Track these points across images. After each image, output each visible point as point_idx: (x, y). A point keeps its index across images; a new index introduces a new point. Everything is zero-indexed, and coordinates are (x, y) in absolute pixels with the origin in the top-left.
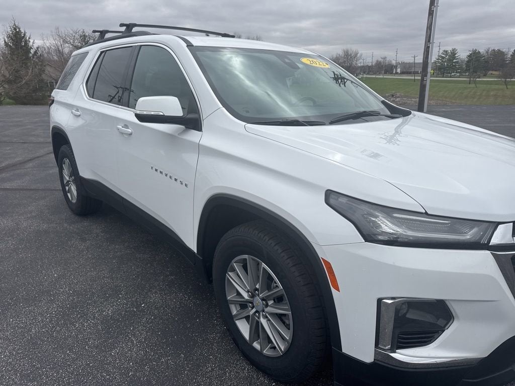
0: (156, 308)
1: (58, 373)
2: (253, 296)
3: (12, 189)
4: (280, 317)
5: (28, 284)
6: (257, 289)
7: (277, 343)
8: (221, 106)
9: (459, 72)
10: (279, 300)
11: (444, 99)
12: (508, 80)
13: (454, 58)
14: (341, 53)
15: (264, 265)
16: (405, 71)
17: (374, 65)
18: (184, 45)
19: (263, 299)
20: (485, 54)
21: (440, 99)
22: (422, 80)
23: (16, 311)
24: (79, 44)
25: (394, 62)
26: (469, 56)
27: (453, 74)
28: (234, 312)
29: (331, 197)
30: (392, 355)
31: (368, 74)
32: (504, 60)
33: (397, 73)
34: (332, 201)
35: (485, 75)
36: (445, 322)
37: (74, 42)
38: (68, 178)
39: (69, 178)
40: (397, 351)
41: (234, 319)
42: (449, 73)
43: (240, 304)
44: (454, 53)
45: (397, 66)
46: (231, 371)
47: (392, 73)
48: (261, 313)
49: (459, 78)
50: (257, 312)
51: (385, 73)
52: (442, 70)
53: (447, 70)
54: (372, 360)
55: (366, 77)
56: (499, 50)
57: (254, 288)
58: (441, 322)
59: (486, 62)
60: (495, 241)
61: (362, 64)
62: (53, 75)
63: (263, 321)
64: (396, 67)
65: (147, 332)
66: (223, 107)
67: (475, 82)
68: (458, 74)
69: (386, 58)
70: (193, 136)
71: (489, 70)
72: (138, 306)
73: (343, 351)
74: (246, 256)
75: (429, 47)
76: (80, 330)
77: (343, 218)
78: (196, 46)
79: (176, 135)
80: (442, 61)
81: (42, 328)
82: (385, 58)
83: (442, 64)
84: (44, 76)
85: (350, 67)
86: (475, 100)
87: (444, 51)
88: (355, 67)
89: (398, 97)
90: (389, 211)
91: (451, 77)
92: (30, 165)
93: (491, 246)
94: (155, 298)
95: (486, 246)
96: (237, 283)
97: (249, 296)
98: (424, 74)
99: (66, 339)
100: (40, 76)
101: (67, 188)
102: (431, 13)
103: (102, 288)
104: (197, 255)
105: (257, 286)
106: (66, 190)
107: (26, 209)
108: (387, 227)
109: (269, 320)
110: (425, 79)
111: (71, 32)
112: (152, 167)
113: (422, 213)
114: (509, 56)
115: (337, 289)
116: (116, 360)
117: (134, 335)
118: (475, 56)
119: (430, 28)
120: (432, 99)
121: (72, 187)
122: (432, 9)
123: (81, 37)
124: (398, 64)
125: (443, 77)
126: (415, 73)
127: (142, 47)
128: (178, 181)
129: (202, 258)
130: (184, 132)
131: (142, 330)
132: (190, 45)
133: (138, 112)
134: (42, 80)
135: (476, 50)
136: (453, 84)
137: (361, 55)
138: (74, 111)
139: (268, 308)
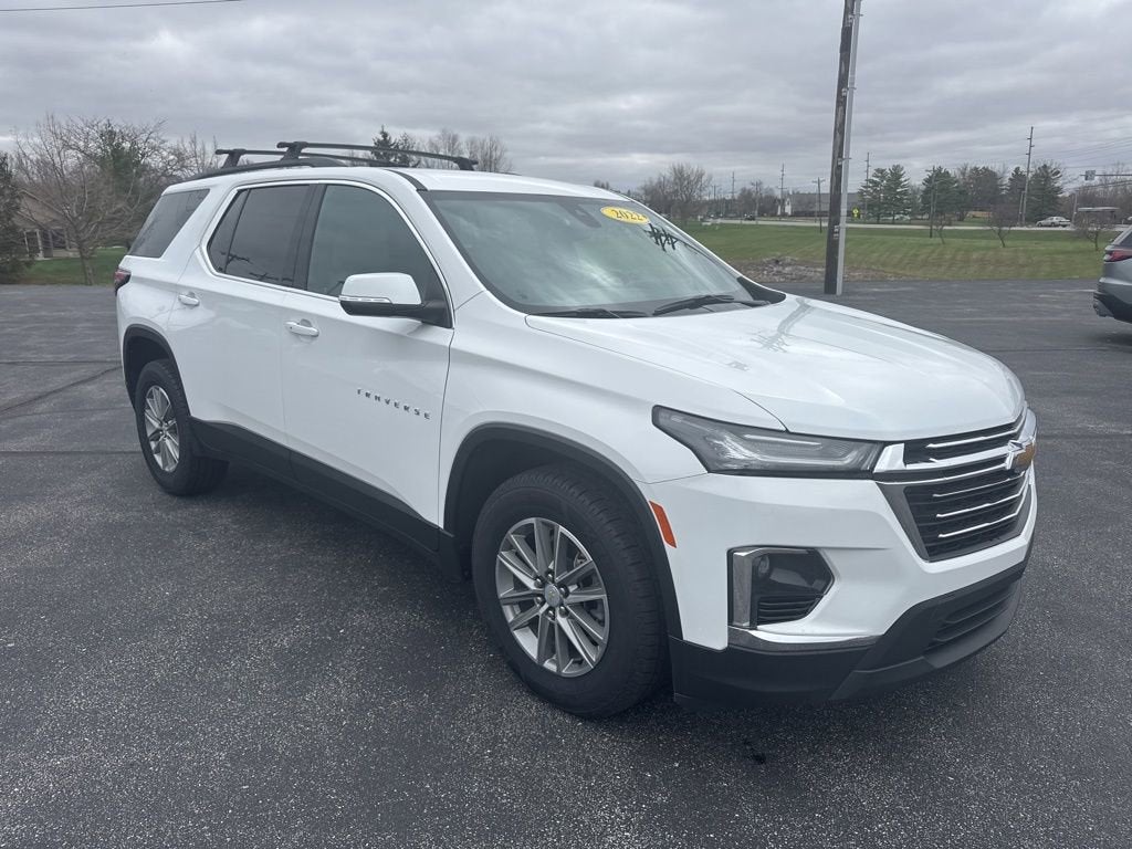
0: (366, 635)
1: (221, 727)
2: (543, 585)
3: (22, 454)
4: (589, 608)
5: (121, 608)
6: (551, 572)
7: (585, 652)
8: (483, 288)
9: (909, 213)
10: (586, 582)
11: (881, 268)
12: (1004, 228)
13: (898, 184)
14: (668, 175)
15: (562, 529)
16: (800, 210)
17: (736, 198)
18: (413, 189)
19: (560, 585)
20: (960, 177)
21: (873, 267)
22: (831, 232)
23: (114, 648)
24: (99, 150)
25: (778, 194)
26: (928, 181)
27: (897, 217)
28: (510, 617)
29: (660, 415)
30: (753, 633)
31: (725, 217)
32: (997, 189)
33: (784, 215)
34: (662, 421)
35: (961, 219)
36: (824, 584)
37: (86, 147)
38: (156, 425)
39: (161, 425)
40: (759, 627)
41: (512, 630)
42: (890, 215)
43: (520, 604)
44: (896, 174)
45: (784, 201)
46: (509, 712)
47: (774, 215)
48: (557, 610)
49: (910, 224)
50: (550, 608)
51: (761, 214)
52: (876, 209)
53: (886, 209)
54: (726, 645)
55: (721, 224)
56: (986, 169)
57: (545, 570)
58: (818, 584)
59: (960, 193)
60: (881, 467)
61: (712, 197)
62: (39, 218)
63: (563, 622)
64: (782, 202)
65: (358, 668)
66: (488, 289)
67: (941, 234)
68: (908, 217)
69: (761, 183)
70: (438, 336)
71: (969, 208)
72: (334, 633)
73: (685, 638)
74: (532, 520)
75: (841, 166)
76: (240, 670)
77: (678, 443)
78: (431, 191)
79: (405, 334)
80: (875, 190)
81: (171, 669)
82: (759, 184)
83: (874, 197)
84: (16, 220)
85: (687, 201)
86: (943, 269)
87: (878, 170)
88: (699, 202)
89: (789, 265)
90: (738, 430)
91: (893, 223)
92: (43, 407)
93: (876, 474)
94: (359, 619)
95: (869, 474)
96: (516, 568)
97: (537, 585)
98: (833, 219)
99: (219, 683)
100: (9, 219)
101: (153, 445)
102: (841, 102)
103: (261, 609)
104: (447, 533)
105: (551, 567)
106: (150, 447)
107: (68, 489)
108: (737, 452)
109: (572, 617)
110: (836, 230)
111: (81, 124)
112: (359, 392)
113: (781, 431)
114: (1006, 181)
115: (673, 543)
116: (315, 707)
117: (338, 673)
118: (938, 179)
119: (840, 130)
120: (857, 269)
121: (168, 442)
122: (844, 94)
123: (102, 135)
124: (786, 195)
125: (878, 223)
126: (821, 214)
127: (329, 187)
128: (412, 410)
129: (452, 536)
130: (419, 329)
131: (350, 665)
132: (421, 189)
133: (348, 299)
134: (13, 229)
135: (940, 168)
136: (899, 238)
137: (710, 178)
138: (183, 297)
139: (570, 596)
